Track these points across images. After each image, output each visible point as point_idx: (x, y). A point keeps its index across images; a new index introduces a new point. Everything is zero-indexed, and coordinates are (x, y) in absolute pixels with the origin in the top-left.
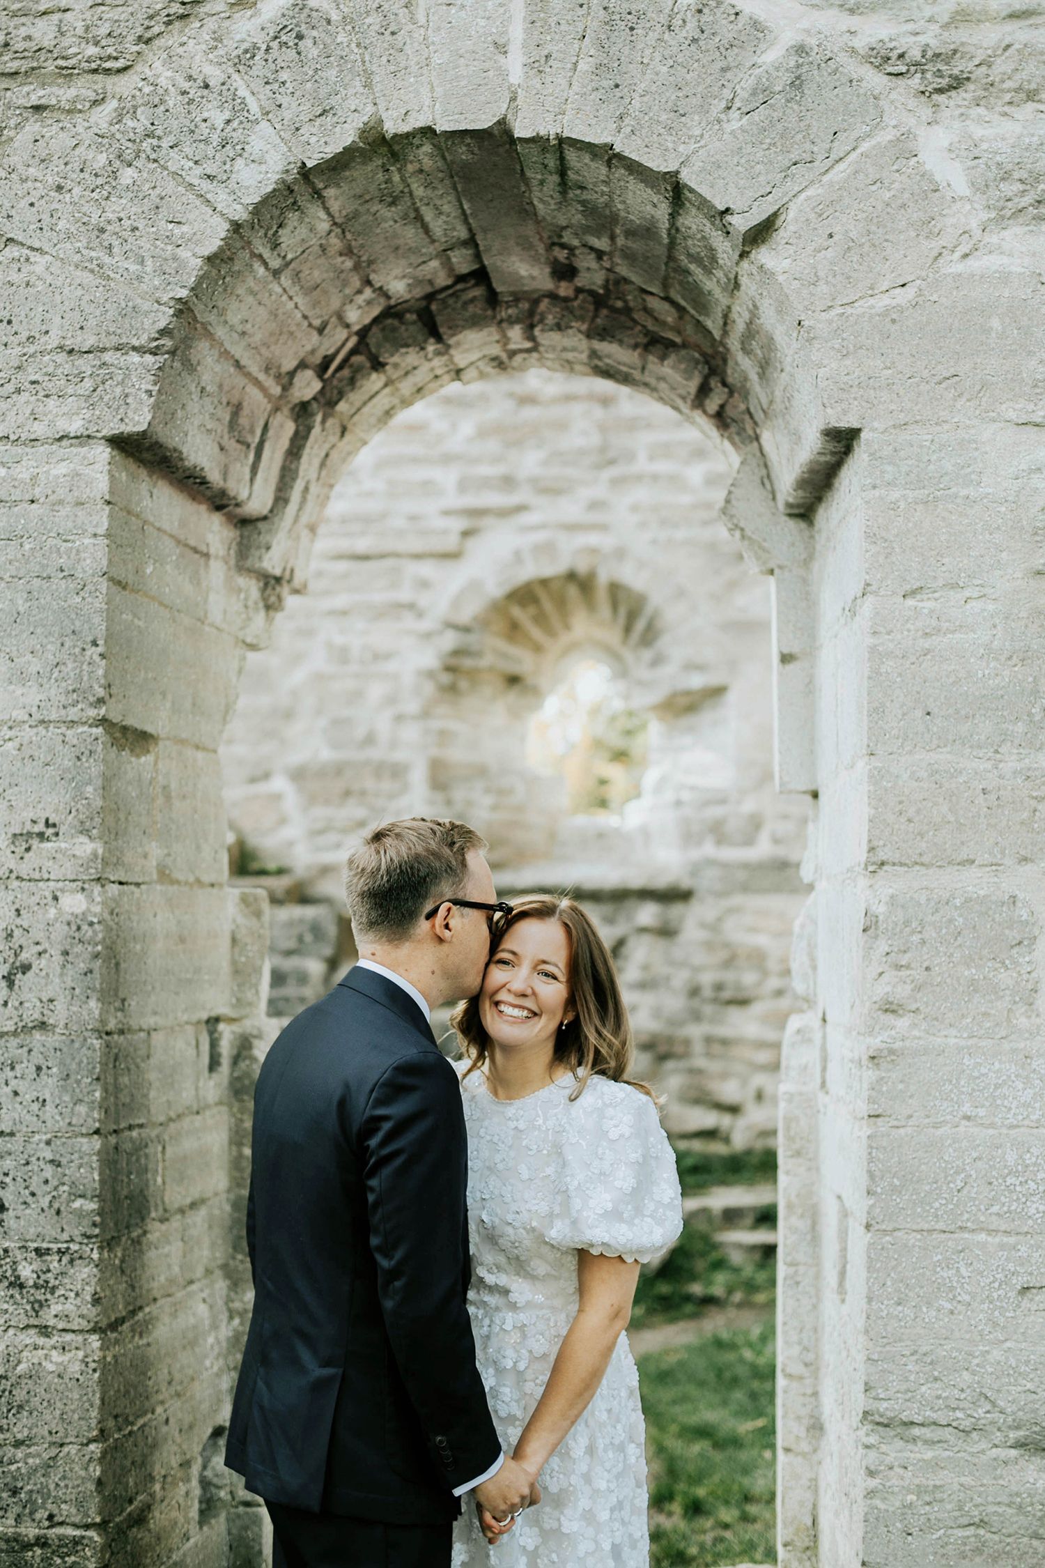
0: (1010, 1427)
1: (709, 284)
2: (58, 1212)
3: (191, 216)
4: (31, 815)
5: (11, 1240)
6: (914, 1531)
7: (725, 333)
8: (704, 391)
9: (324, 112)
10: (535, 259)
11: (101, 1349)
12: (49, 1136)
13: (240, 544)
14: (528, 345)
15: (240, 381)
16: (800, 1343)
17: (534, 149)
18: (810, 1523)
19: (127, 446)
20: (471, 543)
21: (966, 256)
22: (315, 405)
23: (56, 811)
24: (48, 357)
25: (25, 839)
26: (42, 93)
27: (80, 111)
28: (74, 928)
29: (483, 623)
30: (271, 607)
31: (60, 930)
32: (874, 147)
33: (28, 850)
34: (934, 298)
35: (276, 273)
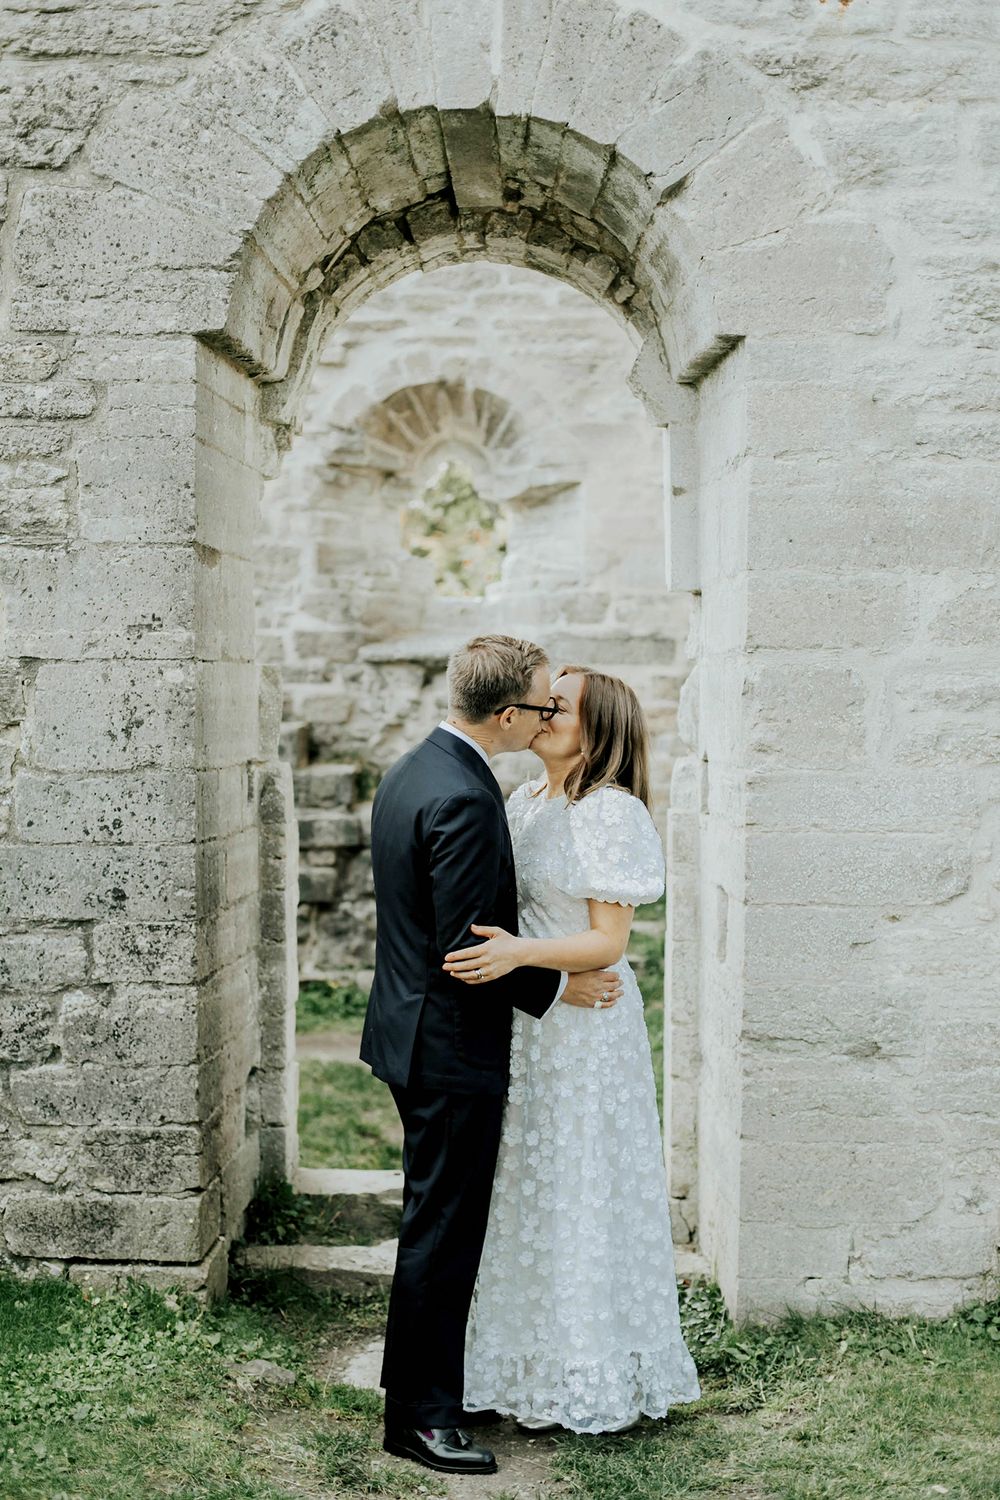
0: (844, 1041)
1: (627, 215)
2: (166, 900)
3: (255, 169)
4: (142, 612)
5: (130, 920)
6: (777, 1113)
7: (637, 248)
8: (615, 285)
9: (354, 92)
10: (492, 187)
11: (198, 997)
12: (158, 845)
13: (262, 400)
14: (479, 246)
15: (276, 283)
16: (684, 998)
17: (508, 123)
18: (692, 1129)
19: (207, 339)
20: (353, 354)
21: (822, 211)
22: (319, 294)
23: (160, 608)
24: (147, 273)
25: (137, 629)
26: (138, 70)
27: (168, 85)
28: (175, 694)
29: (363, 424)
30: (282, 447)
31: (165, 696)
32: (757, 129)
33: (140, 637)
34: (799, 241)
35: (308, 205)
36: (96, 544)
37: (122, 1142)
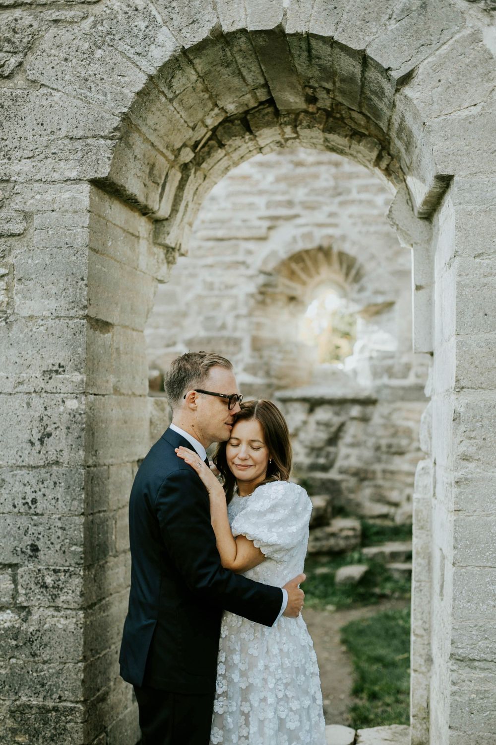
1: (381, 106)
2: (64, 552)
3: (129, 73)
4: (52, 362)
5: (41, 565)
6: (475, 712)
7: (389, 129)
8: (379, 158)
9: (193, 22)
10: (297, 93)
11: (84, 618)
12: (60, 516)
13: (155, 232)
14: (295, 135)
15: (154, 153)
16: (422, 619)
17: (295, 39)
18: (425, 706)
19: (98, 184)
20: (273, 233)
22: (191, 165)
23: (64, 360)
24: (60, 141)
25: (49, 373)
26: (58, 14)
27: (76, 22)
28: (72, 416)
29: (278, 270)
30: (170, 262)
31: (66, 417)
32: (461, 37)
33: (50, 378)
34: (491, 111)
35: (171, 101)
36: (24, 318)
37: (34, 712)
